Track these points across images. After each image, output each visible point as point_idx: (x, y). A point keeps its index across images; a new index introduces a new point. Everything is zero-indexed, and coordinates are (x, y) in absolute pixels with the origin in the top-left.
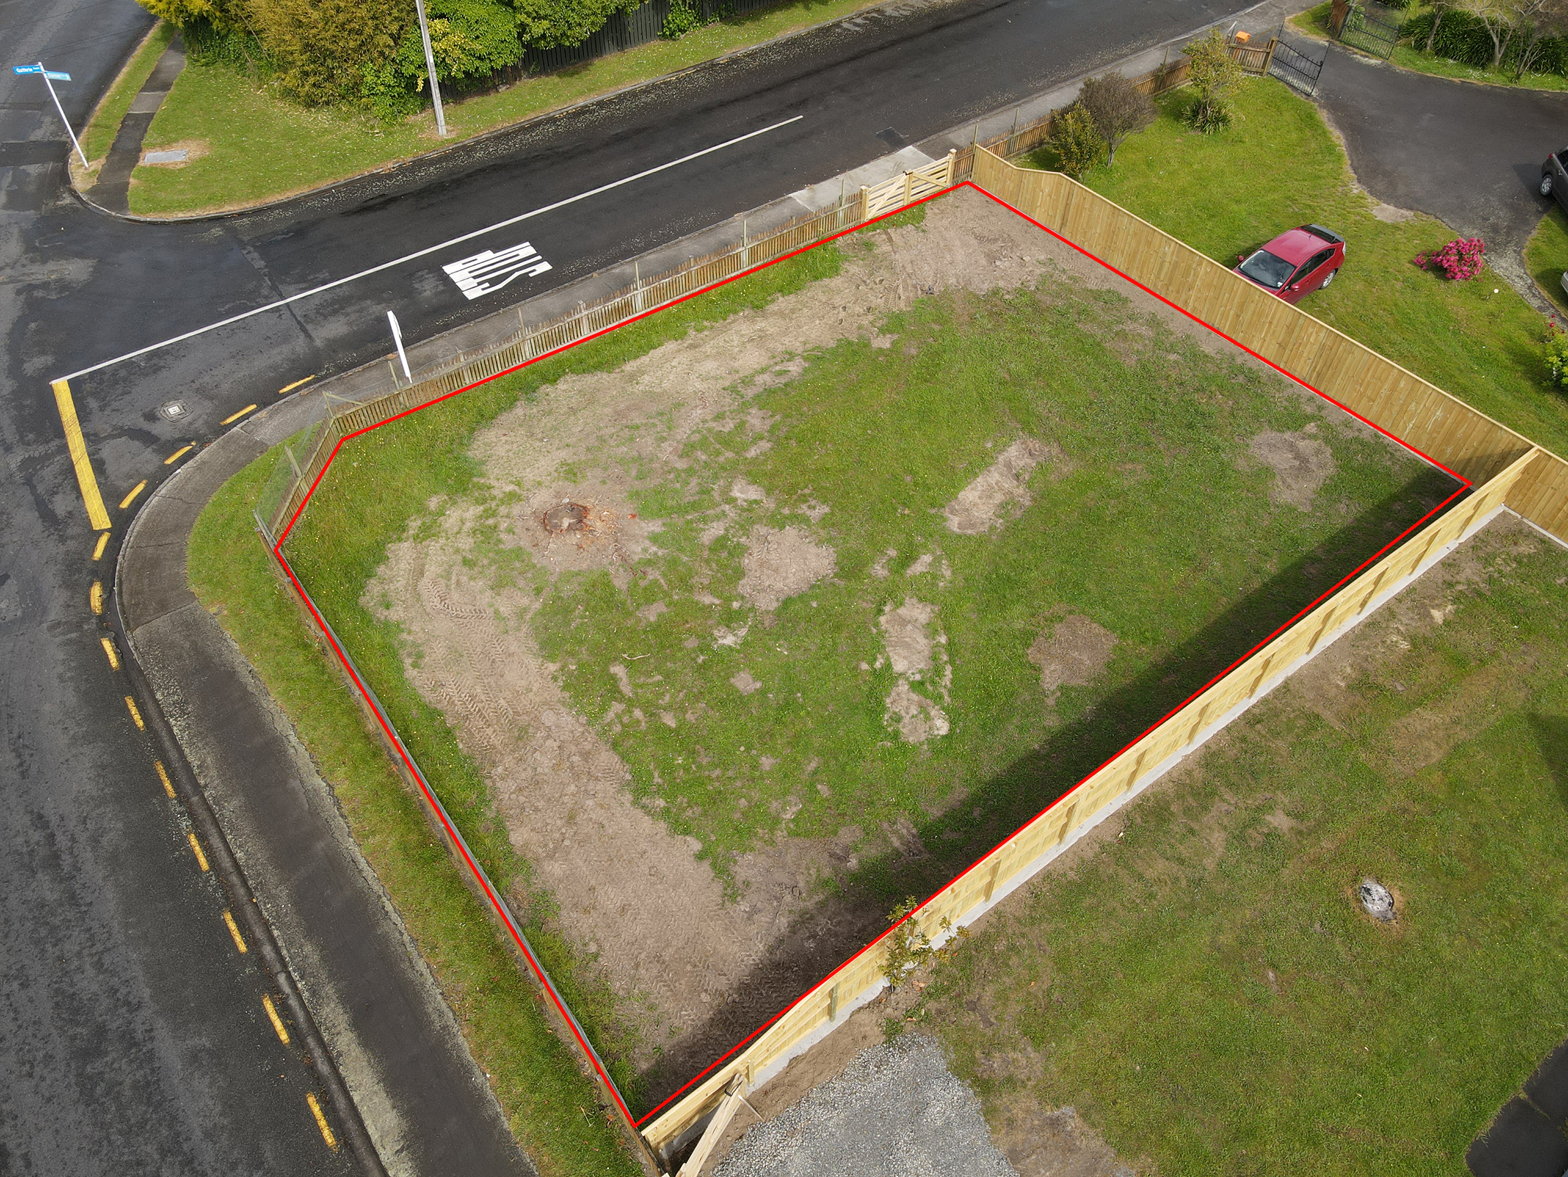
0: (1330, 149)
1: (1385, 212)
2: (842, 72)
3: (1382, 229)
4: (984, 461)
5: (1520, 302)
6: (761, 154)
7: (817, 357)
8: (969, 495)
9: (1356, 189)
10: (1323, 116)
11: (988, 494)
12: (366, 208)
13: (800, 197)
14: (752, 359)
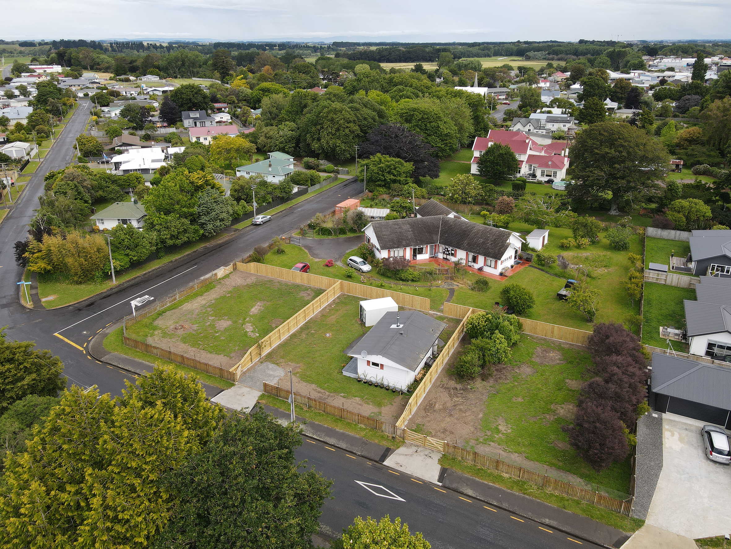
0: (305, 253)
1: (317, 260)
2: (202, 257)
3: (316, 262)
4: (254, 306)
5: (341, 267)
6: (191, 273)
7: (216, 299)
8: (253, 310)
9: (311, 258)
10: (303, 248)
11: (256, 309)
12: (104, 298)
13: (202, 278)
14: (204, 302)
